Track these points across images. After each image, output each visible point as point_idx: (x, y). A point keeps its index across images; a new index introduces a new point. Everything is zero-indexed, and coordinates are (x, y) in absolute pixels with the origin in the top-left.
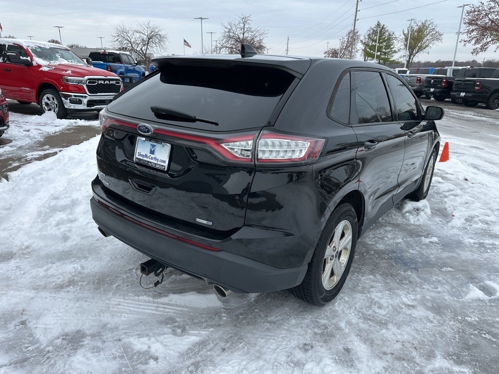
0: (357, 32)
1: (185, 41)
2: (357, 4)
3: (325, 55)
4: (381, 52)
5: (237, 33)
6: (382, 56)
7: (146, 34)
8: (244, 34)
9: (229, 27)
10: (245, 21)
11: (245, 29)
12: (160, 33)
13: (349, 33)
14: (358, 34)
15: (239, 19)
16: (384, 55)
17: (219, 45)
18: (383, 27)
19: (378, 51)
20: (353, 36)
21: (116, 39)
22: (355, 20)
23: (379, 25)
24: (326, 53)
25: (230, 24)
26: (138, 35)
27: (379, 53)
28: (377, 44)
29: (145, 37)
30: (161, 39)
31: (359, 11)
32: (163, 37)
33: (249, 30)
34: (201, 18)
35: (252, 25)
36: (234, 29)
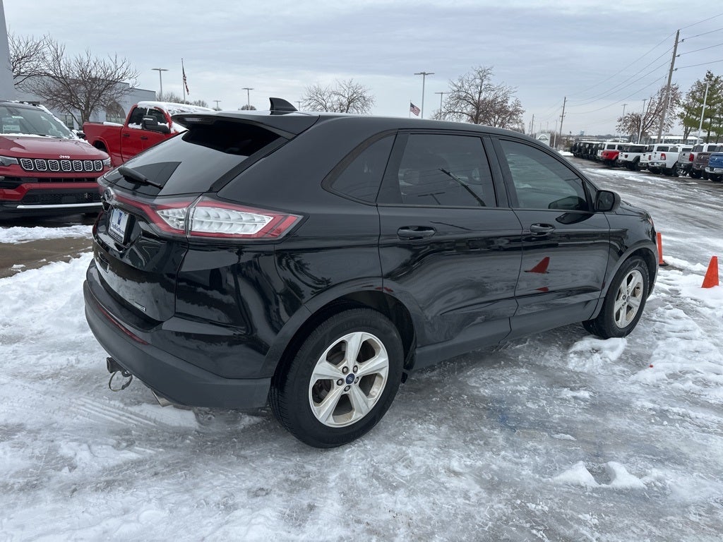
0: (677, 89)
1: (412, 106)
2: (676, 46)
3: (619, 124)
4: (714, 118)
5: (470, 92)
6: (714, 125)
7: (347, 96)
8: (480, 92)
9: (459, 84)
10: (483, 74)
11: (483, 87)
12: (365, 95)
13: (663, 90)
14: (678, 91)
15: (475, 73)
16: (717, 123)
17: (443, 110)
18: (716, 80)
19: (706, 117)
20: (669, 94)
21: (307, 103)
22: (671, 70)
23: (709, 76)
24: (621, 120)
25: (461, 80)
26: (336, 98)
27: (709, 120)
28: (704, 106)
29: (345, 101)
30: (365, 102)
31: (679, 56)
32: (369, 100)
33: (489, 88)
34: (424, 74)
35: (494, 81)
36: (466, 86)
